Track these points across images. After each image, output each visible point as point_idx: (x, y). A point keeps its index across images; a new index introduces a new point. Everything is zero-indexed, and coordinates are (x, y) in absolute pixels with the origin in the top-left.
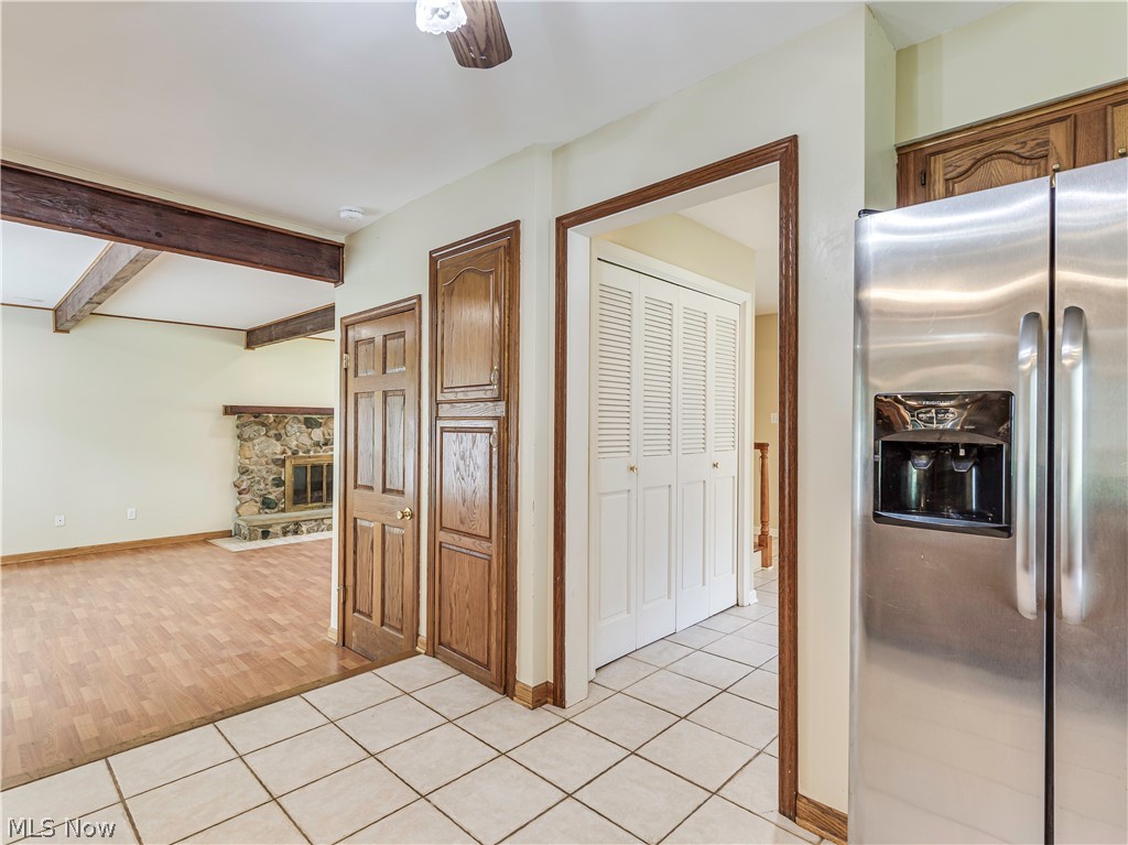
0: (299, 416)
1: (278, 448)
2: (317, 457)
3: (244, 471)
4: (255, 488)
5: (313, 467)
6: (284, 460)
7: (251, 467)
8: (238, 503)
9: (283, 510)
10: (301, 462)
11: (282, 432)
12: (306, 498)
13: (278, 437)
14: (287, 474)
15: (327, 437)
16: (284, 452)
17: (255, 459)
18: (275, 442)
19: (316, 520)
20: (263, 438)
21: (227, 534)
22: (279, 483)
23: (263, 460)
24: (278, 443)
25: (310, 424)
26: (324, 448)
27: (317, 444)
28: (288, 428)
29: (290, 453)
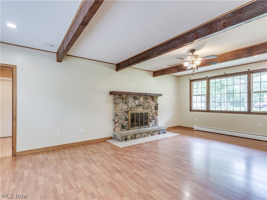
0: (132, 96)
1: (126, 107)
2: (137, 110)
3: (116, 115)
4: (120, 121)
5: (136, 114)
6: (128, 111)
7: (118, 114)
8: (114, 127)
9: (128, 129)
10: (133, 112)
11: (127, 101)
12: (134, 125)
13: (126, 103)
14: (129, 117)
15: (140, 103)
16: (128, 109)
17: (119, 111)
18: (125, 105)
19: (140, 134)
20: (122, 103)
21: (111, 138)
22: (127, 119)
23: (122, 111)
24: (126, 105)
25: (135, 98)
26: (139, 107)
27: (137, 106)
28: (129, 100)
29: (129, 109)
